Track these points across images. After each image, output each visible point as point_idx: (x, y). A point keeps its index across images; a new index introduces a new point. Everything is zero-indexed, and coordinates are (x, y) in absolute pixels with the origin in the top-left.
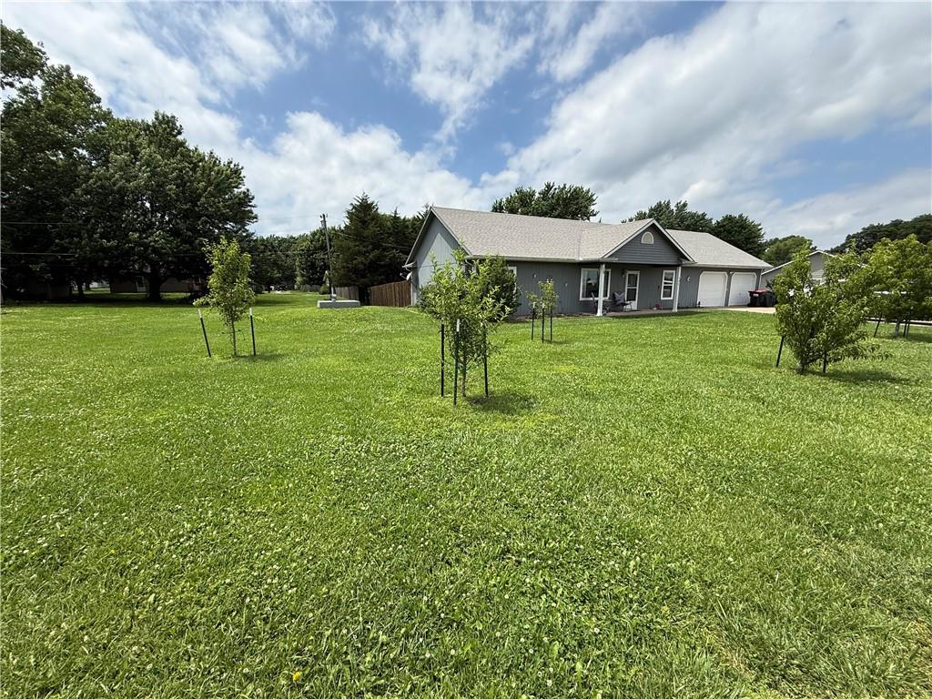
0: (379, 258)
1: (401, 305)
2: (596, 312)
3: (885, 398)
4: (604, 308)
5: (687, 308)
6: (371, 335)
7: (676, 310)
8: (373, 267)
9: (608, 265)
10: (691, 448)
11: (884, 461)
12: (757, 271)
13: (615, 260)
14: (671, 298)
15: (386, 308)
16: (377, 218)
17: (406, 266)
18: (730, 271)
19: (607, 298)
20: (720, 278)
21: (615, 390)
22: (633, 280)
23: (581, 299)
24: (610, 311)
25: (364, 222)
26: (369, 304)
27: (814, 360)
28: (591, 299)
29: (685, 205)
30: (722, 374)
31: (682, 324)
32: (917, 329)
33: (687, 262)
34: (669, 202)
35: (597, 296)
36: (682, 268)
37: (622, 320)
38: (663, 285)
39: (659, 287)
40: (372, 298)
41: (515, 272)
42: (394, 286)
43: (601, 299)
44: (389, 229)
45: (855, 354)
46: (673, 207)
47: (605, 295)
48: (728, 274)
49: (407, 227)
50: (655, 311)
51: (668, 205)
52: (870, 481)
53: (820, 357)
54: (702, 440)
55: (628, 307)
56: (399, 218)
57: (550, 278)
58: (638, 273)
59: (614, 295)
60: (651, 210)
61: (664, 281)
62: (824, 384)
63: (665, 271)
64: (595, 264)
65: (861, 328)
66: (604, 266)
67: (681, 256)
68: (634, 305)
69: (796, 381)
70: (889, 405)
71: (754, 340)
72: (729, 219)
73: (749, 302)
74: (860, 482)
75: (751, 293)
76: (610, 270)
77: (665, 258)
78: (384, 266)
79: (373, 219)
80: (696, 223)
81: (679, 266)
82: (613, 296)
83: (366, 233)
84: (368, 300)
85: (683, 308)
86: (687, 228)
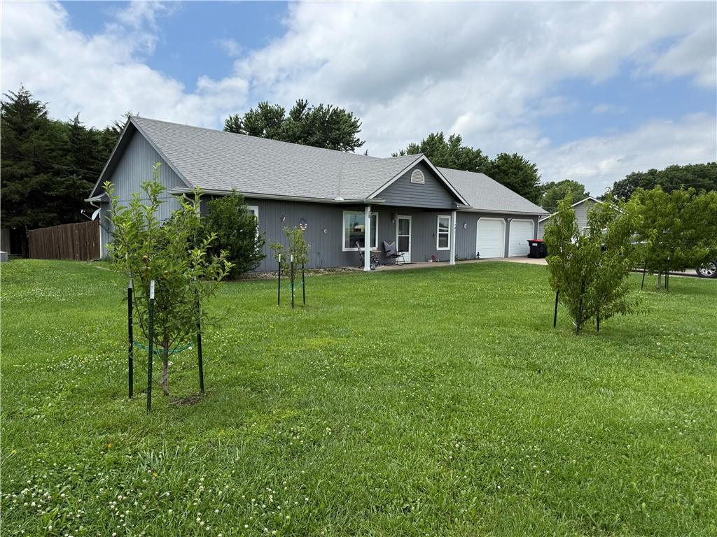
0: (46, 186)
1: (84, 257)
2: (363, 265)
3: (650, 356)
4: (372, 261)
5: (466, 259)
6: (22, 307)
7: (453, 262)
8: (36, 199)
9: (375, 207)
10: (460, 437)
11: (648, 428)
12: (534, 217)
13: (382, 201)
14: (448, 249)
15: (56, 263)
16: (44, 126)
17: (91, 200)
18: (507, 217)
19: (375, 248)
20: (497, 226)
21: (377, 367)
22: (404, 226)
23: (344, 249)
24: (379, 264)
25: (21, 131)
26: (27, 257)
27: (588, 318)
28: (356, 249)
29: (458, 140)
30: (499, 339)
31: (460, 280)
32: (676, 280)
33: (461, 206)
34: (441, 134)
35: (363, 246)
36: (457, 212)
37: (393, 276)
38: (438, 233)
39: (434, 235)
40: (32, 247)
41: (257, 214)
42: (72, 229)
43: (368, 249)
44: (66, 142)
45: (622, 309)
46: (446, 140)
47: (373, 244)
48: (506, 220)
49: (96, 142)
50: (431, 264)
51: (441, 138)
52: (635, 453)
53: (592, 314)
54: (474, 425)
55: (400, 259)
56: (82, 128)
57: (303, 220)
58: (409, 218)
59: (383, 244)
60: (424, 143)
61: (438, 228)
62: (598, 344)
63: (439, 217)
64: (358, 207)
65: (625, 280)
66: (369, 209)
67: (456, 199)
68: (406, 257)
69: (573, 343)
70: (653, 363)
71: (532, 296)
72: (504, 158)
73: (529, 252)
74: (627, 455)
75: (531, 243)
76: (376, 214)
77: (438, 201)
78: (57, 198)
79: (37, 128)
80: (470, 162)
81: (453, 210)
82: (382, 246)
83: (24, 147)
84: (27, 250)
85: (459, 260)
86: (462, 167)
